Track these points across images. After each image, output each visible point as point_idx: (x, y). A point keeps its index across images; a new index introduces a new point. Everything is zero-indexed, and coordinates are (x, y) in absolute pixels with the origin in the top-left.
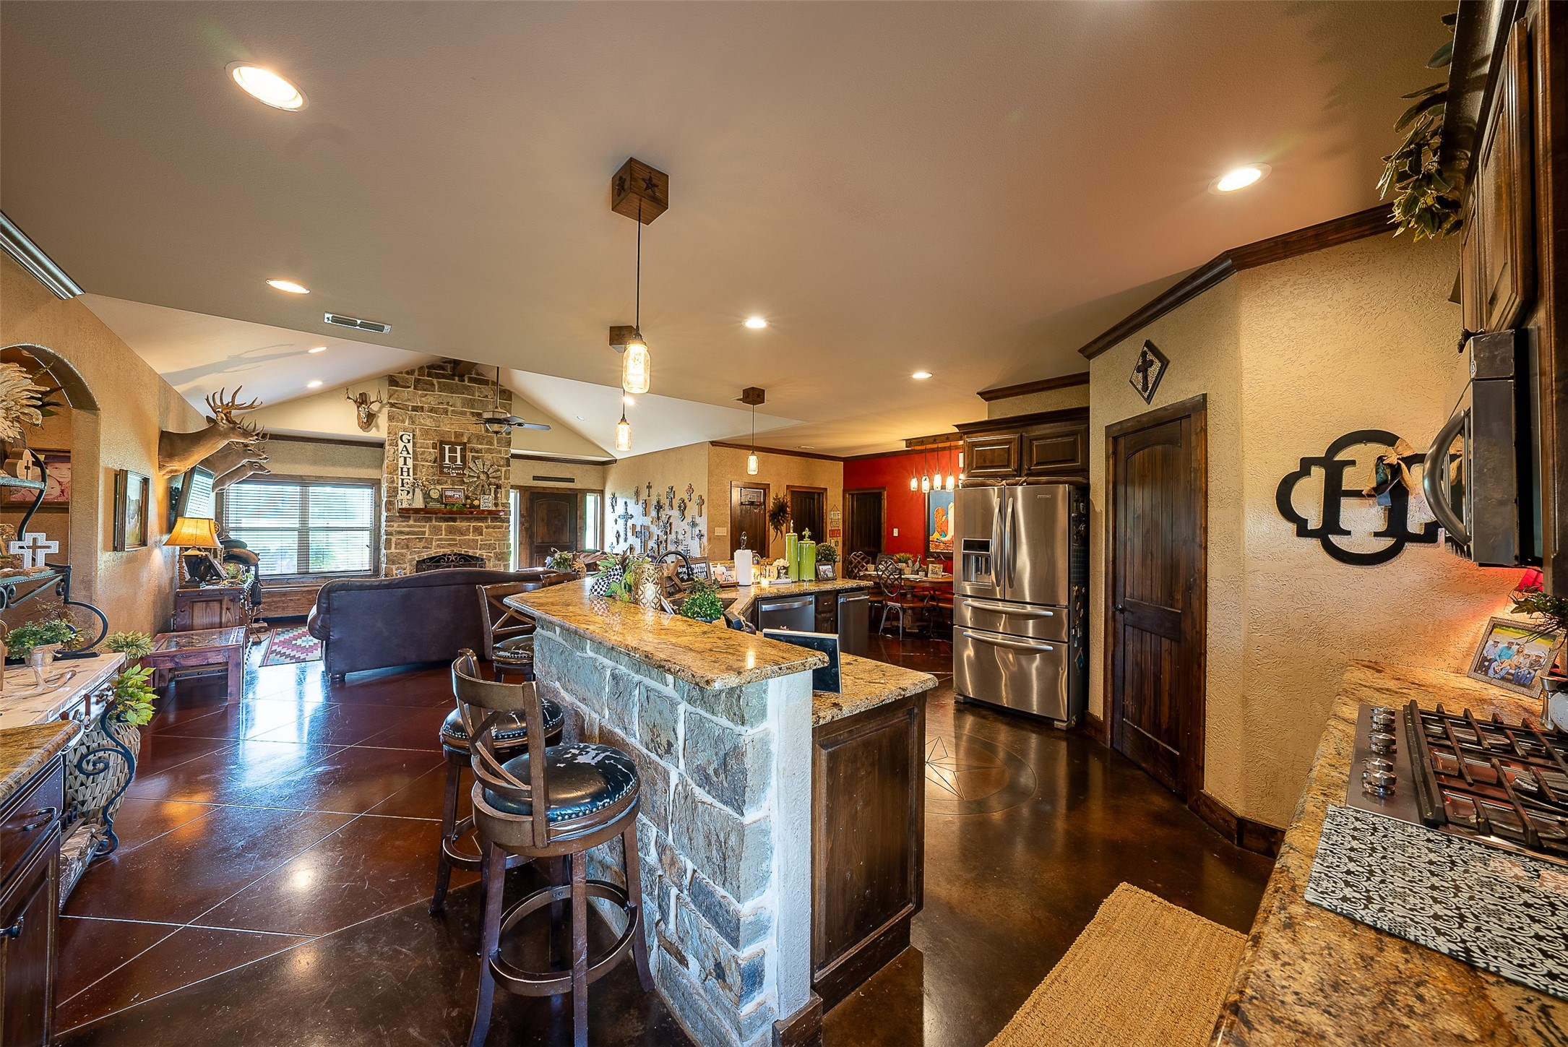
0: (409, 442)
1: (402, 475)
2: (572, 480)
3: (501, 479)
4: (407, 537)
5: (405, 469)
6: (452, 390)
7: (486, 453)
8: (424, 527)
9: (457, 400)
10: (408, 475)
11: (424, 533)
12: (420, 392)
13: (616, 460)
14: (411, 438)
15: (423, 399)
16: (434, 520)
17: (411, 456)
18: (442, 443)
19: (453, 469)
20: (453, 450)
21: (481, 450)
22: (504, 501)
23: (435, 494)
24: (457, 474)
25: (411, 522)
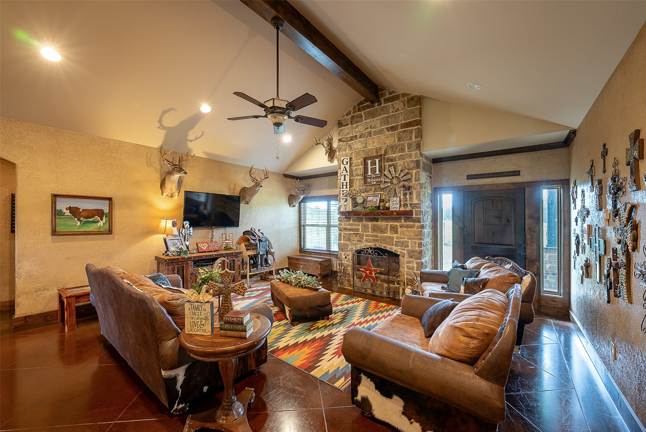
0: (347, 164)
1: (343, 188)
2: (517, 173)
3: (411, 182)
4: (349, 232)
5: (345, 184)
6: (372, 115)
7: (399, 160)
8: (359, 225)
9: (376, 122)
10: (347, 188)
11: (358, 230)
12: (355, 125)
13: (573, 133)
14: (348, 160)
15: (356, 130)
16: (364, 221)
17: (348, 173)
18: (365, 160)
19: (374, 178)
20: (373, 163)
21: (395, 158)
22: (415, 201)
23: (360, 200)
24: (376, 182)
25: (351, 222)
